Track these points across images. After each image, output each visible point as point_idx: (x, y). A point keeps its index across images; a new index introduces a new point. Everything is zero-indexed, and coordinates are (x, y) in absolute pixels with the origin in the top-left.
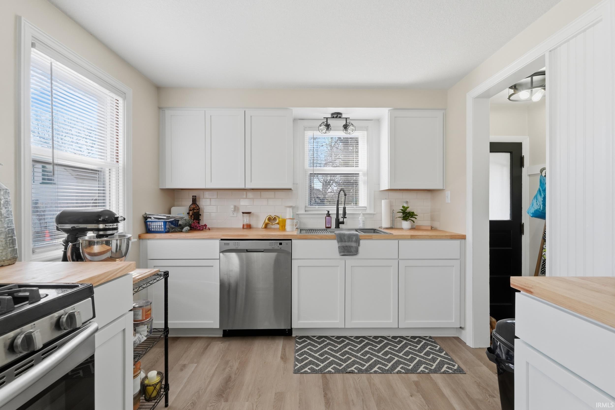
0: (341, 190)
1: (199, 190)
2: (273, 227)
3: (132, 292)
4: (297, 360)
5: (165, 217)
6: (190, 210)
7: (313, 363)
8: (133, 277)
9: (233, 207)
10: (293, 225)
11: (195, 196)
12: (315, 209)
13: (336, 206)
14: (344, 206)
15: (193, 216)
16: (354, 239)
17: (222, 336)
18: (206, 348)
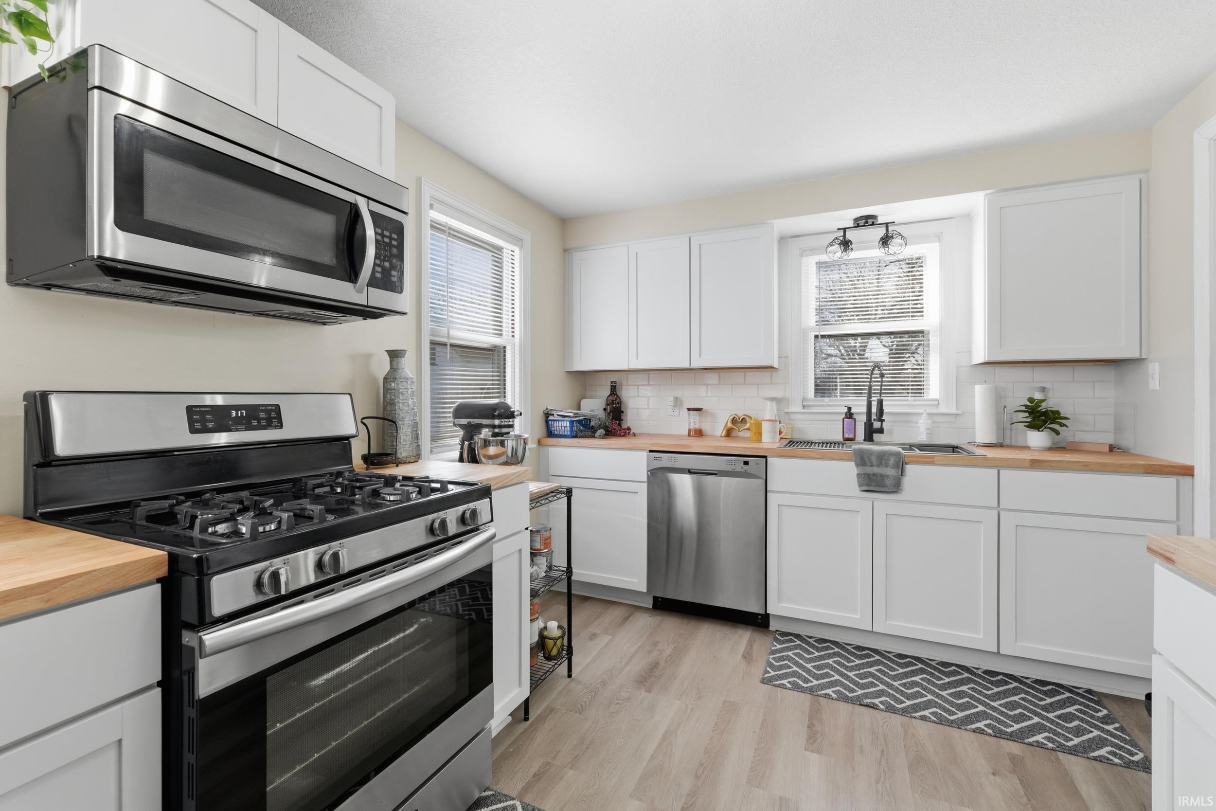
0: (875, 367)
1: (619, 373)
2: (741, 434)
3: (528, 507)
4: (771, 665)
5: (572, 415)
6: (607, 405)
7: (800, 676)
8: (530, 490)
9: (672, 399)
10: (774, 432)
11: (615, 382)
12: (823, 403)
13: (866, 398)
14: (878, 398)
15: (611, 414)
16: (892, 461)
17: (651, 607)
18: (626, 619)
